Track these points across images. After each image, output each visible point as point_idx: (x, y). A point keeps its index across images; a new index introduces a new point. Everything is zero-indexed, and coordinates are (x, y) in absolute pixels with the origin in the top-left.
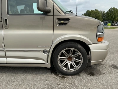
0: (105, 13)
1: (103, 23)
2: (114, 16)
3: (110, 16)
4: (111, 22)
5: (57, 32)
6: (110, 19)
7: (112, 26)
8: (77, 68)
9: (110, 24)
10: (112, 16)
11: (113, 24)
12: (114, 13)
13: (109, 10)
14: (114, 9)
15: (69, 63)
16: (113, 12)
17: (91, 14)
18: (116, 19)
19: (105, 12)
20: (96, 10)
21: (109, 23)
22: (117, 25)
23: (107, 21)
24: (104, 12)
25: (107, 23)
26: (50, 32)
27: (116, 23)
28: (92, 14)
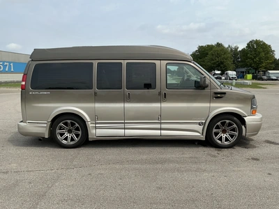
0: (238, 50)
1: (235, 73)
2: (260, 59)
3: (251, 58)
4: (254, 71)
5: (213, 105)
6: (251, 66)
7: (255, 81)
8: (232, 140)
9: (250, 76)
10: (255, 57)
11: (257, 76)
12: (259, 53)
13: (248, 44)
14: (257, 42)
15: (224, 136)
16: (255, 50)
17: (207, 54)
18: (264, 65)
19: (238, 48)
20: (219, 45)
21: (249, 73)
22: (265, 77)
23: (244, 70)
24: (236, 49)
25: (243, 72)
26: (207, 105)
27: (264, 74)
28: (210, 53)
